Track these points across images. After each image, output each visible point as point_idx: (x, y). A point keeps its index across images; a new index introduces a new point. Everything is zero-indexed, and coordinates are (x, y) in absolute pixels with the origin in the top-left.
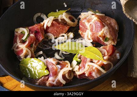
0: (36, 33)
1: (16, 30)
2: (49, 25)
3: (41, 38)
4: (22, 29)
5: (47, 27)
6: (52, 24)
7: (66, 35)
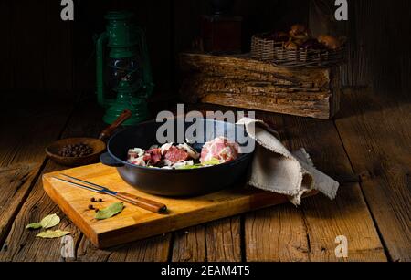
0: (152, 154)
1: (130, 150)
2: (168, 149)
3: (157, 160)
4: (137, 150)
5: (165, 152)
6: (171, 149)
7: (185, 162)
